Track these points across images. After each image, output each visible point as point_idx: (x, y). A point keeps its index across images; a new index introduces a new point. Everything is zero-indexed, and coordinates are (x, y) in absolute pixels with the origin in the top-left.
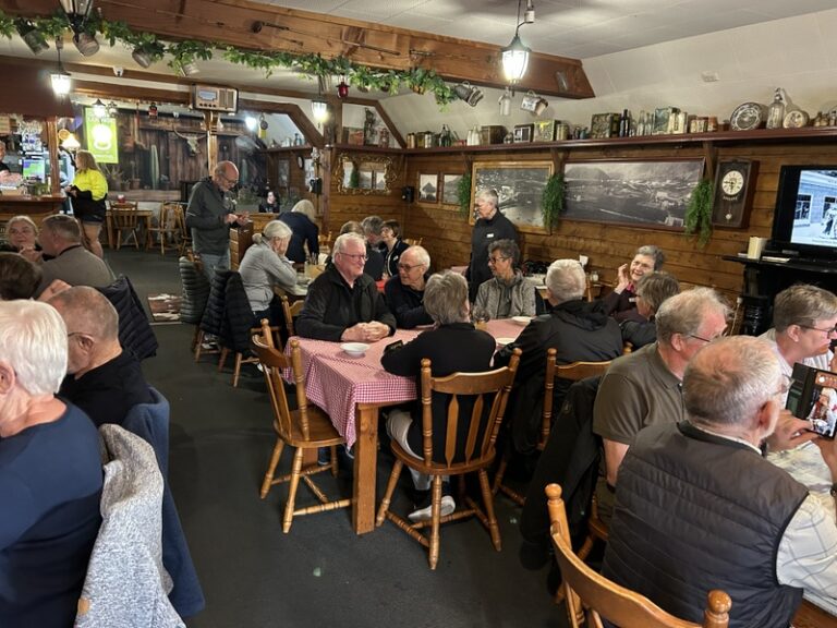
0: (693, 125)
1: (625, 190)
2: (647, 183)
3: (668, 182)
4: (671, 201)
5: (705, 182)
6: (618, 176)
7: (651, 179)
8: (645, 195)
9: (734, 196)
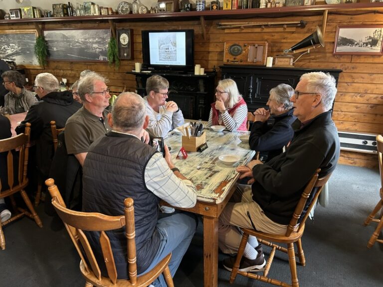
0: (102, 11)
1: (77, 44)
2: (87, 40)
3: (97, 39)
4: (100, 49)
5: (113, 39)
6: (73, 37)
7: (89, 38)
8: (87, 46)
9: (126, 45)
